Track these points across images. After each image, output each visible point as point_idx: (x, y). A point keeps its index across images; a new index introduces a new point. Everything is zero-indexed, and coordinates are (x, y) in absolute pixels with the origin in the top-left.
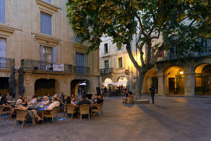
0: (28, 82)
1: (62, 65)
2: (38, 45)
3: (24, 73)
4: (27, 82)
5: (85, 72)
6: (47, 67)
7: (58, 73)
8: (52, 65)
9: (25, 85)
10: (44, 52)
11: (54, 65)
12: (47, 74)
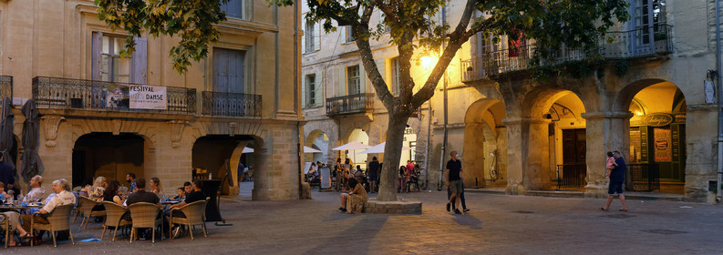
0: (52, 143)
1: (162, 92)
2: (87, 31)
3: (40, 115)
4: (50, 143)
5: (246, 111)
6: (109, 99)
7: (148, 116)
8: (125, 90)
9: (42, 151)
10: (106, 50)
11: (132, 93)
12: (112, 119)
